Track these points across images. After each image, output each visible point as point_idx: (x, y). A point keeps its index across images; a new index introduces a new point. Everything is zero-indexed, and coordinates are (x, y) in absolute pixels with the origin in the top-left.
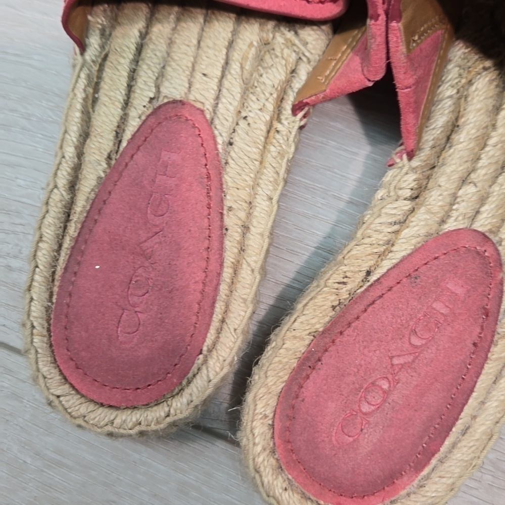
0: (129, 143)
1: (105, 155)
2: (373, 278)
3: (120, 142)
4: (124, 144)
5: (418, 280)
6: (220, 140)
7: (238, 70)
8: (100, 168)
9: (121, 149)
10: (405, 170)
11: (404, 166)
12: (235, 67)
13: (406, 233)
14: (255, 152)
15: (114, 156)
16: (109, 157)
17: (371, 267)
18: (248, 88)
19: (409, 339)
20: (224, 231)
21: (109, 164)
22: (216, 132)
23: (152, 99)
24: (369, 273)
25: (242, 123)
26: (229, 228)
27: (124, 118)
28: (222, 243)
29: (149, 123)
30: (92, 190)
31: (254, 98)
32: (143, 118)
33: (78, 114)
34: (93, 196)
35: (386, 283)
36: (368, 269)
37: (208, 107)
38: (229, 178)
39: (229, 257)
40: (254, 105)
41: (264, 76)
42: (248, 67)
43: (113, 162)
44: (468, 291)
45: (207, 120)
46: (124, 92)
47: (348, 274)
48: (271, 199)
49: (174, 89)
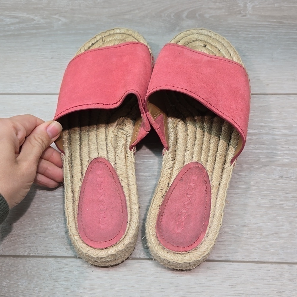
0: (86, 173)
1: (80, 179)
2: (170, 185)
3: (83, 175)
4: (84, 175)
5: (183, 180)
6: (112, 164)
7: (111, 145)
8: (79, 183)
9: (84, 177)
10: (167, 154)
11: (167, 153)
12: (109, 145)
13: (174, 169)
14: (123, 163)
15: (82, 179)
16: (81, 180)
17: (168, 182)
18: (115, 148)
19: (187, 196)
20: (122, 187)
21: (81, 181)
22: (110, 162)
23: (88, 160)
24: (168, 184)
25: (117, 157)
26: (123, 186)
27: (82, 168)
28: (123, 190)
29: (90, 166)
30: (79, 190)
31: (118, 150)
32: (88, 166)
33: (69, 171)
34: (79, 192)
35: (174, 185)
36: (168, 183)
37: (106, 156)
38: (118, 173)
39: (126, 193)
40: (118, 152)
41: (119, 143)
42: (113, 143)
43: (82, 181)
44: (198, 178)
45: (107, 160)
46: (80, 161)
47: (162, 186)
48: (133, 174)
49: (94, 155)
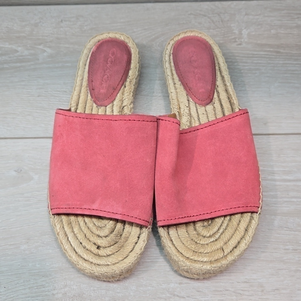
1: (219, 86)
3: (217, 91)
4: (215, 91)
6: (191, 100)
7: (195, 119)
8: (219, 83)
9: (216, 89)
12: (196, 119)
14: (180, 100)
16: (218, 86)
18: (190, 115)
20: (180, 80)
21: (217, 85)
22: (193, 102)
23: (214, 103)
25: (188, 106)
27: (219, 96)
31: (187, 113)
32: (214, 98)
33: (231, 93)
37: (198, 107)
38: (184, 93)
40: (187, 111)
41: (187, 119)
42: (193, 121)
45: (197, 104)
46: (222, 103)
49: (209, 108)
